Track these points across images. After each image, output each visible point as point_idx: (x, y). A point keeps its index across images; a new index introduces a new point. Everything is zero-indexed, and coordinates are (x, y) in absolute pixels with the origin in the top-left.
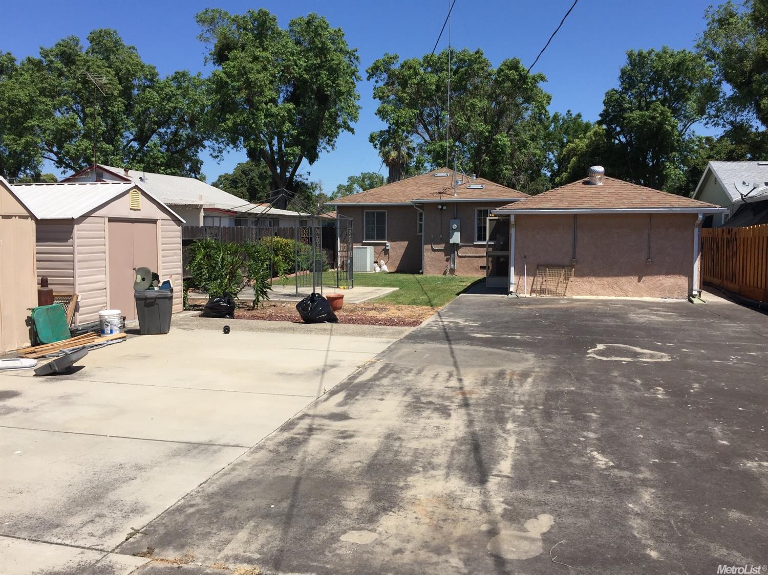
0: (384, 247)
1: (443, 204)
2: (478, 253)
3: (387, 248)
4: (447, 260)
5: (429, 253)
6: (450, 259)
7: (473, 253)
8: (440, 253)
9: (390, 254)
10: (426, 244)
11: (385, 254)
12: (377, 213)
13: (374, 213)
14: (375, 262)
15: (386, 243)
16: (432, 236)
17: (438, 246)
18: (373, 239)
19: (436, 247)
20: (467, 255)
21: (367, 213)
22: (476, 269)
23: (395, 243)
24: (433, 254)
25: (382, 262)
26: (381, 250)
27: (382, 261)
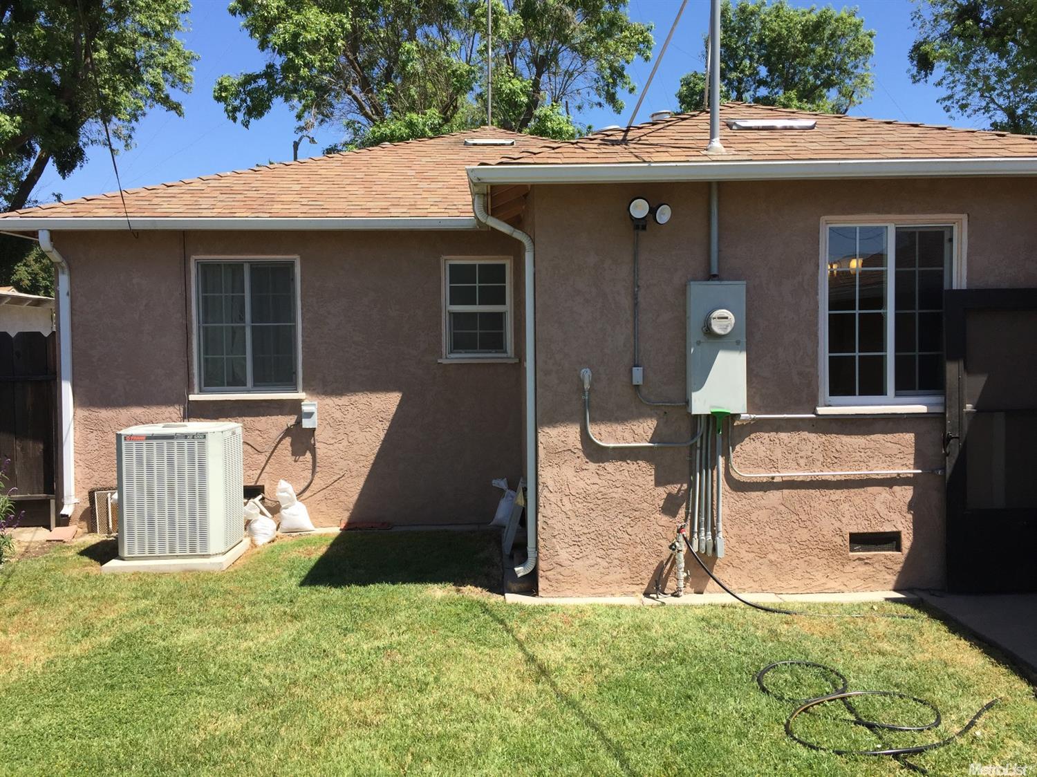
0: (290, 420)
1: (656, 192)
2: (836, 461)
3: (306, 424)
4: (670, 508)
5: (568, 472)
6: (688, 497)
7: (811, 462)
8: (633, 466)
9: (321, 449)
10: (550, 418)
11: (297, 451)
12: (256, 268)
13: (237, 268)
14: (251, 492)
15: (298, 403)
16: (586, 374)
17: (619, 428)
18: (237, 382)
19: (607, 435)
20: (779, 476)
21: (205, 268)
22: (833, 551)
23: (344, 400)
24: (591, 477)
25: (284, 490)
26: (276, 433)
27: (283, 484)
